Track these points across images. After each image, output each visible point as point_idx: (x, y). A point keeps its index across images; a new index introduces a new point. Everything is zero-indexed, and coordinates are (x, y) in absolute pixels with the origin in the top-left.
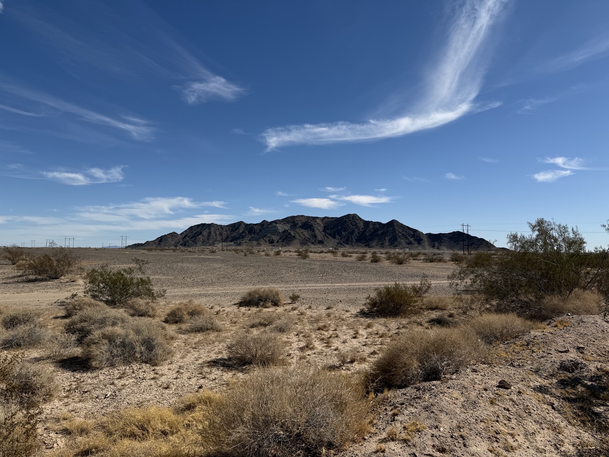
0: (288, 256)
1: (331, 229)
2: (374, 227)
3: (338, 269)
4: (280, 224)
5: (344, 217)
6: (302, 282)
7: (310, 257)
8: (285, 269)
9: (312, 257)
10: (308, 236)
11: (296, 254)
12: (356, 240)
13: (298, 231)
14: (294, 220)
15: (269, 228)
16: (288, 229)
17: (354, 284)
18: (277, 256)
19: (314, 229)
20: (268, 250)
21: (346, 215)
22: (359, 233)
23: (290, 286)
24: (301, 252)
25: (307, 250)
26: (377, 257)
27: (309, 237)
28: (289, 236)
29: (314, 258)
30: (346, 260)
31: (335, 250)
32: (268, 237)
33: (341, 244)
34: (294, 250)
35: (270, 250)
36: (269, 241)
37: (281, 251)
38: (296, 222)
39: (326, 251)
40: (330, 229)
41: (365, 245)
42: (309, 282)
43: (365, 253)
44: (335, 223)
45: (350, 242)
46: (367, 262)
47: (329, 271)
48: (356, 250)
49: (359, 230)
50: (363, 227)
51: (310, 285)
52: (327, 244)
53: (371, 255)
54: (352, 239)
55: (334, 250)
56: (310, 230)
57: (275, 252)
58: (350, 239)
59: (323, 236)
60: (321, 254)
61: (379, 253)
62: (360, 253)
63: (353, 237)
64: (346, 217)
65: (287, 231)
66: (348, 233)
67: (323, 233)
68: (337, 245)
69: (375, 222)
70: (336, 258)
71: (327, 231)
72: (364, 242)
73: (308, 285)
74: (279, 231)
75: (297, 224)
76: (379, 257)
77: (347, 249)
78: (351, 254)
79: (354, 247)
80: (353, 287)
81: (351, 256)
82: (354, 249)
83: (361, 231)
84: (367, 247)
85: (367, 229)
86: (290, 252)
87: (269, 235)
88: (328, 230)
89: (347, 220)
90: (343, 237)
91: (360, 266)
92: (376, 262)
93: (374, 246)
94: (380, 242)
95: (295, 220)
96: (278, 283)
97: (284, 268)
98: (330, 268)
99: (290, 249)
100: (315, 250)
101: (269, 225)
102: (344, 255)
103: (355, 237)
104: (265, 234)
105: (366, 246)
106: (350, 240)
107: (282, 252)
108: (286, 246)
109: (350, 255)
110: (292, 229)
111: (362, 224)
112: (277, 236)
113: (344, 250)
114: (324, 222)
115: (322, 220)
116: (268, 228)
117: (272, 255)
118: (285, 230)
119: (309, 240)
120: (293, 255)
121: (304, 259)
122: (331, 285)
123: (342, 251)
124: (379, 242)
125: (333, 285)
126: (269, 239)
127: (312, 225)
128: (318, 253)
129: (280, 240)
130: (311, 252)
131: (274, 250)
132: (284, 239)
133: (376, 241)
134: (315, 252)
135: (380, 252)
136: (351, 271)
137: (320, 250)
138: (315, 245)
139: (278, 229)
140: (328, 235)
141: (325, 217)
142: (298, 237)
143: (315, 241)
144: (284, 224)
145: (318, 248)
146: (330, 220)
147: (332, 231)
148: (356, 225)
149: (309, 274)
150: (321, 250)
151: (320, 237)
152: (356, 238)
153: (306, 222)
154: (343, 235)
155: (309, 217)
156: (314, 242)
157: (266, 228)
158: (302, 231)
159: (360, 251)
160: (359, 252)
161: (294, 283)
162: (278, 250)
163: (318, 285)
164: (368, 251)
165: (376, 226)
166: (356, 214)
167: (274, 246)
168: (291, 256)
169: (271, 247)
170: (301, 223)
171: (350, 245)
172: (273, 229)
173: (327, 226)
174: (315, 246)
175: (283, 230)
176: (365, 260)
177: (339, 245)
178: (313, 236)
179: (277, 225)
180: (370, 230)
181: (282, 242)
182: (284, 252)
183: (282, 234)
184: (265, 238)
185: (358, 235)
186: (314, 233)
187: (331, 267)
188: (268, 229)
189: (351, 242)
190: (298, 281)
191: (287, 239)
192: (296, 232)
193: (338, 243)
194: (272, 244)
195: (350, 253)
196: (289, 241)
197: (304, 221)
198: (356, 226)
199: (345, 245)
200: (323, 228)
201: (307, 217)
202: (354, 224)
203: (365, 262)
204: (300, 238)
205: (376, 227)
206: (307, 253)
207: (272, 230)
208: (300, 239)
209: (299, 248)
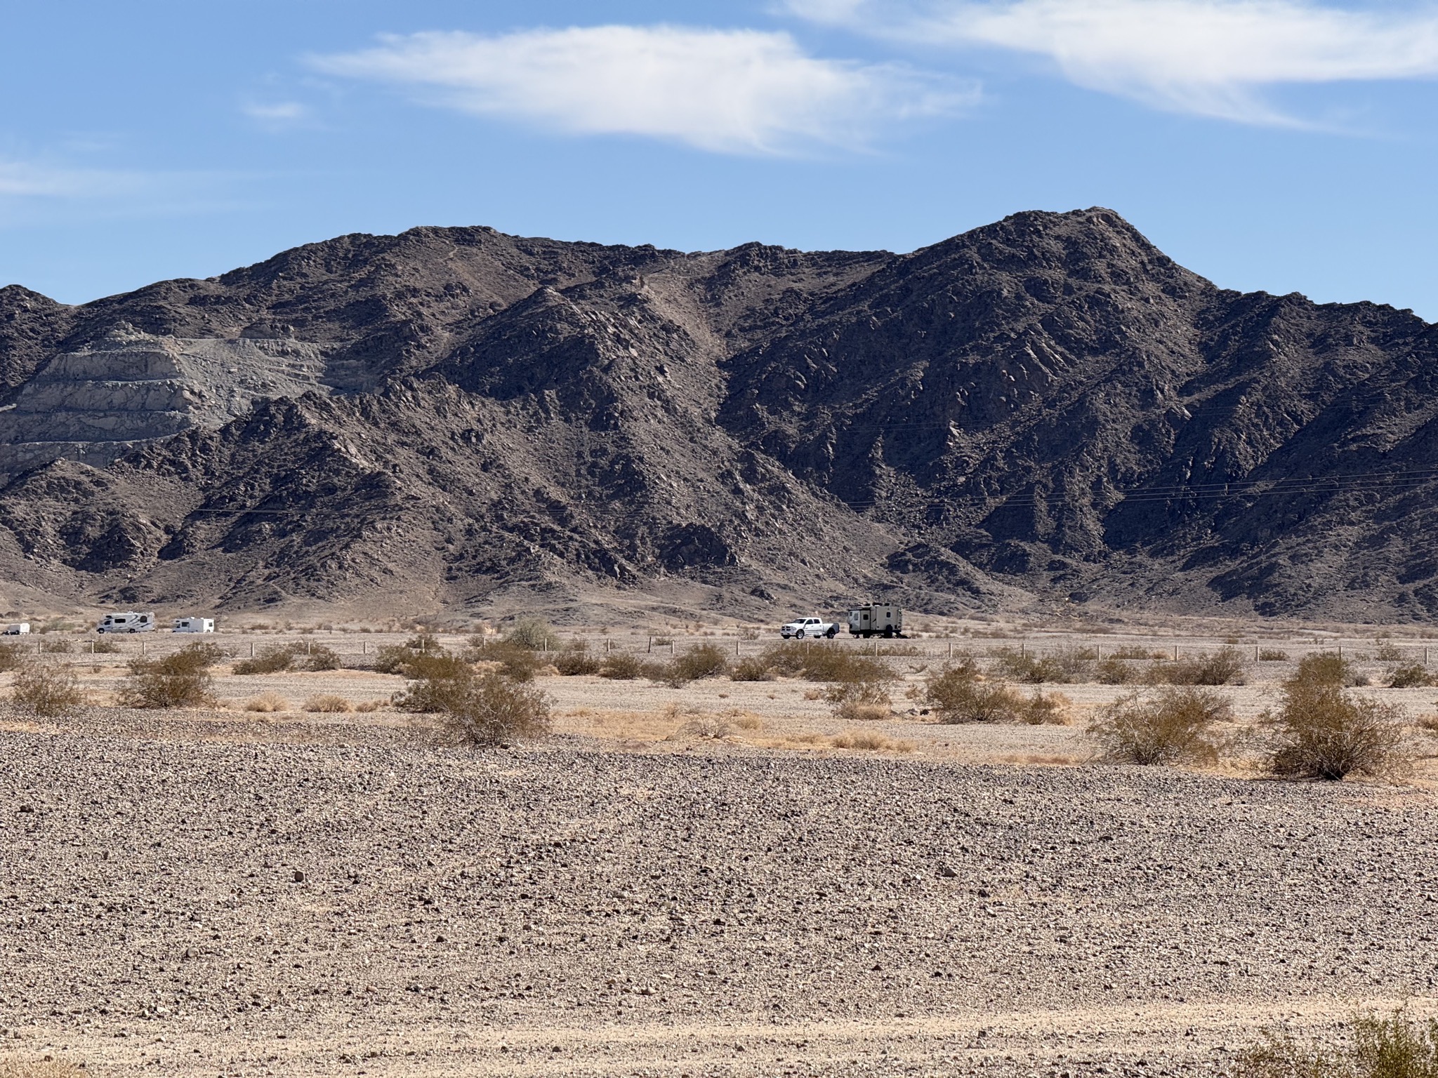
0: (293, 708)
1: (819, 391)
2: (1328, 368)
3: (858, 855)
4: (205, 332)
5: (973, 254)
6: (430, 1008)
7: (560, 725)
8: (228, 860)
9: (584, 728)
10: (537, 480)
11: (398, 685)
12: (1110, 517)
13: (420, 418)
14: (367, 282)
15: (62, 378)
16: (294, 391)
17: (1040, 1019)
18: (154, 715)
19: (611, 398)
20: (61, 648)
21: (991, 230)
22: (1142, 436)
23: (275, 1047)
24: (449, 667)
25: (525, 641)
26: (1344, 713)
27: (555, 493)
28: (310, 480)
29: (606, 738)
30: (981, 756)
31: (860, 643)
32: (60, 488)
33: (934, 569)
34: (371, 645)
35: (78, 642)
36: (71, 535)
37: (212, 655)
38: (399, 312)
39: (754, 652)
40: (802, 394)
41: (1214, 583)
42: (509, 1005)
43: (1217, 673)
44: (863, 324)
45: (1036, 551)
46: (1222, 770)
47: (760, 869)
48: (1106, 645)
49: (1147, 397)
50: (1200, 366)
51: (515, 1036)
52: (768, 573)
53: (1280, 694)
54: (1063, 512)
55: (844, 638)
56: (569, 405)
57: (136, 667)
58: (1043, 506)
59: (725, 476)
60: (695, 693)
61: (1377, 674)
62: (1151, 679)
63: (1078, 483)
64: (987, 253)
65: (293, 422)
66: (1023, 444)
67: (719, 438)
68: (887, 578)
69: (1332, 310)
70: (866, 730)
71: (771, 422)
72: (1210, 540)
73: (494, 1036)
74: (195, 418)
75: (403, 335)
76: (1368, 709)
77: (1001, 624)
78: (1047, 690)
79: (1092, 606)
80: (1019, 1054)
81: (1038, 713)
82: (1092, 625)
83: (1170, 415)
84: (1243, 602)
85: (1241, 389)
86: (325, 663)
87: (65, 468)
88: (777, 404)
89: (1007, 283)
90: (955, 492)
91: (1127, 812)
92: (1333, 775)
93: (1320, 593)
94: (1396, 548)
95: (386, 289)
96: (146, 1013)
97: (225, 843)
98: (767, 839)
99: (321, 638)
100: (628, 641)
101: (68, 345)
102: (966, 694)
103: (1097, 485)
104: (26, 453)
105: (1227, 588)
106: (1044, 524)
107: (220, 673)
108: (271, 600)
109: (1027, 693)
110: (352, 391)
111: (1182, 332)
112: (167, 484)
113: (960, 643)
114: (731, 306)
115: (709, 283)
116: (56, 378)
117: (104, 698)
118: (262, 408)
119: (547, 521)
120: (353, 702)
121: (476, 741)
122: (767, 1031)
123: (938, 647)
124: (1377, 541)
125: (794, 1030)
126: (68, 509)
127: (583, 350)
128: (655, 673)
129: (204, 531)
130: (574, 668)
131: (132, 647)
132: (249, 519)
133: (1351, 534)
134: (623, 670)
135: (1389, 655)
136: (1017, 868)
137: (685, 638)
138: (625, 579)
139: (174, 399)
140: (774, 467)
141: (745, 255)
142: (419, 488)
143: (624, 533)
144: (252, 331)
145: (660, 624)
146: (807, 282)
147: (826, 415)
148: (1106, 344)
149: (514, 913)
150: (698, 639)
151: (681, 493)
152: (1115, 496)
153: (518, 307)
154: (961, 464)
155: (549, 249)
156: (607, 541)
157: (32, 377)
158: (473, 411)
159: (1156, 647)
160: (1141, 666)
161: (333, 1013)
162: (175, 645)
163: (613, 1032)
164: (1247, 650)
165: (1353, 355)
166: (1110, 218)
167: (128, 596)
168: (335, 718)
169: (98, 615)
170: (456, 326)
171: (1044, 579)
172: (118, 391)
173: (771, 355)
174: (629, 600)
175: (242, 404)
176: (1209, 754)
177: (911, 582)
178: (606, 478)
179: (170, 346)
180: (1273, 397)
181: (228, 543)
182: (246, 669)
183: (221, 456)
184: (20, 509)
185: (1130, 460)
186: (607, 440)
187: (780, 828)
188: (51, 395)
189: (1055, 543)
190: (373, 995)
191: (293, 513)
192: (394, 426)
193: (896, 563)
194: (114, 578)
195: (1036, 677)
196: (318, 536)
197: (487, 295)
198: (1106, 361)
199: (982, 579)
200: (718, 379)
201: (524, 245)
202: (1084, 328)
203: (1208, 772)
204: (442, 498)
205: (1351, 367)
206: (525, 677)
207: (110, 409)
208: (440, 518)
209: (431, 625)
